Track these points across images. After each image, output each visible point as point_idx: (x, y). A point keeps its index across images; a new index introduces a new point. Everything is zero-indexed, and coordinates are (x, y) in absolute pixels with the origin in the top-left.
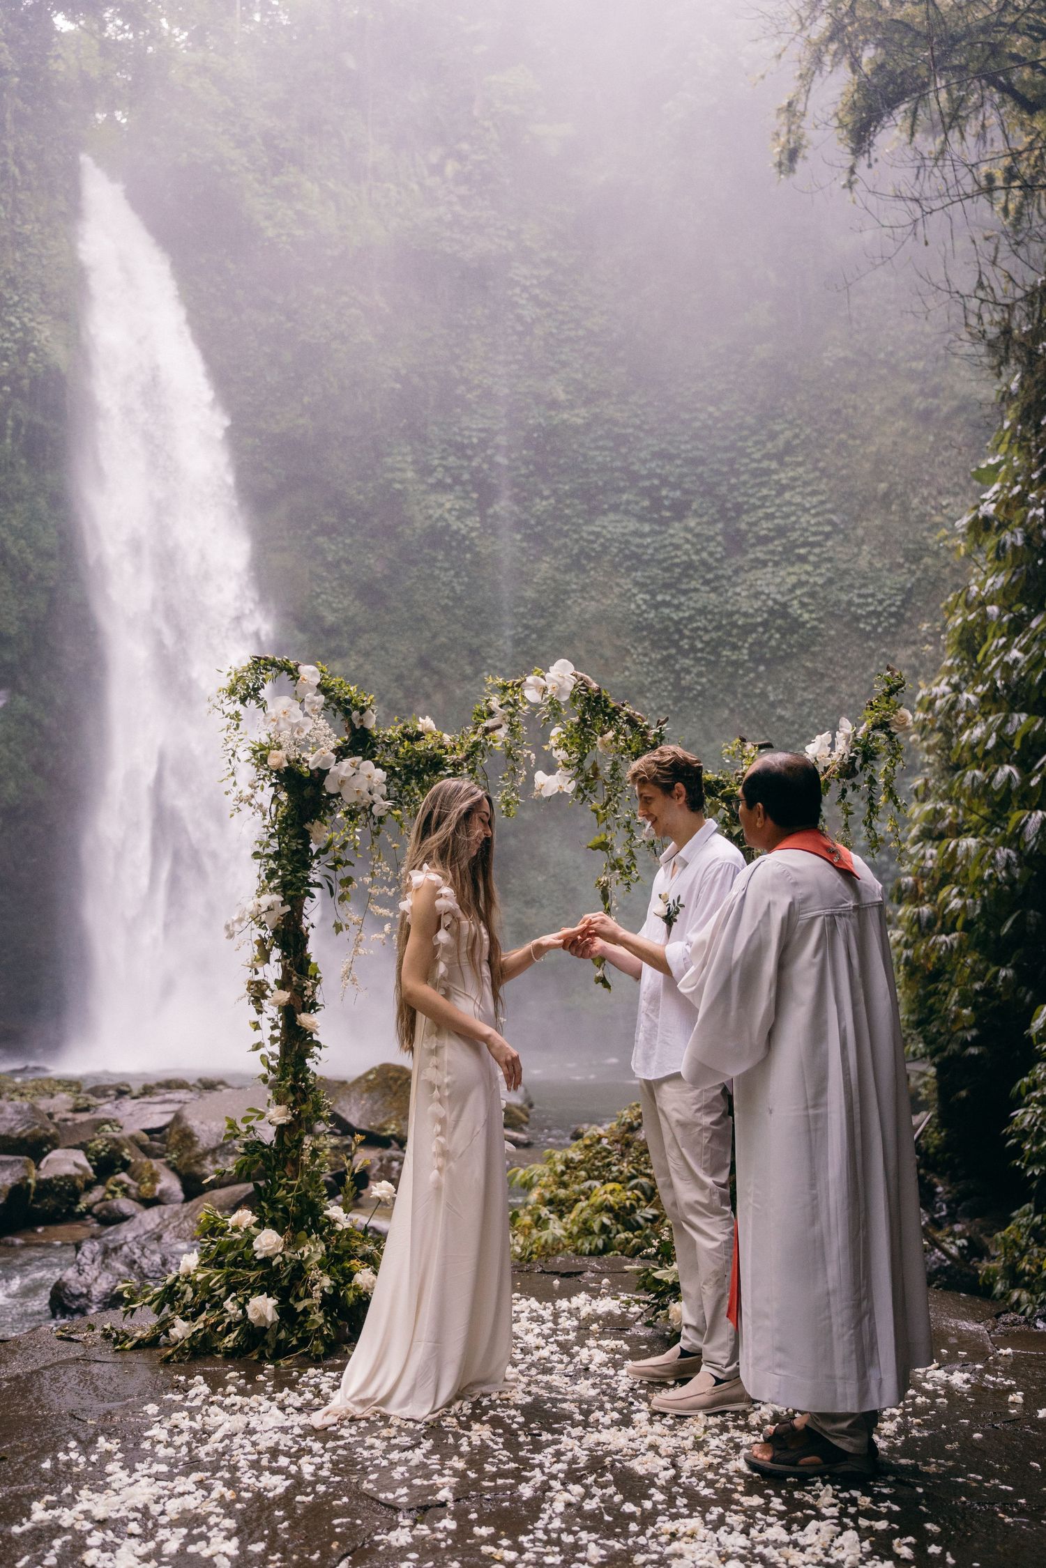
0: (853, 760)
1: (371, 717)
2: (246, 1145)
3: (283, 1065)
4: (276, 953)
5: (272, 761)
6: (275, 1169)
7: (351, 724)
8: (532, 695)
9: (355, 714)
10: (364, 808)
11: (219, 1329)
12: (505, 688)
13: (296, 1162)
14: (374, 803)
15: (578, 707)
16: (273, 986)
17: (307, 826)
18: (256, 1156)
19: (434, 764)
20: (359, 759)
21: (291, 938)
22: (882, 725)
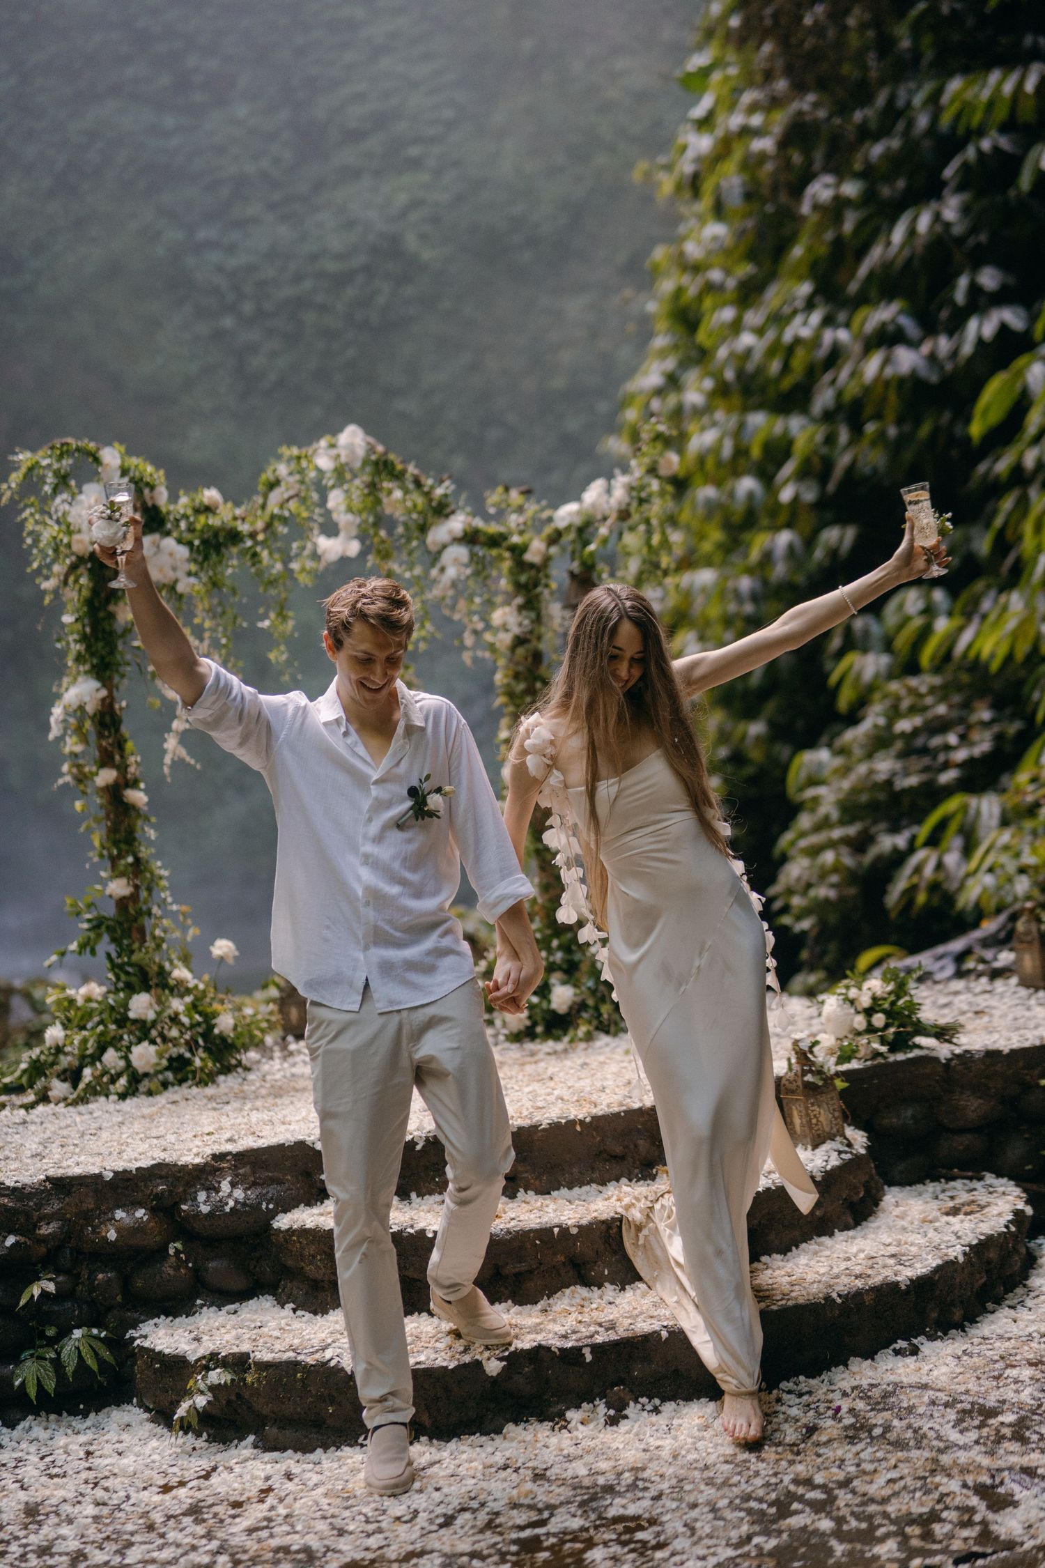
0: (629, 504)
1: (161, 493)
2: (89, 921)
3: (116, 843)
4: (93, 738)
5: (75, 548)
6: (122, 938)
7: (144, 504)
8: (324, 462)
9: (146, 491)
10: (164, 585)
11: (105, 1079)
12: (299, 458)
13: (142, 931)
14: (176, 581)
15: (368, 469)
16: (94, 769)
17: (111, 608)
18: (103, 928)
19: (234, 537)
20: (156, 536)
21: (108, 719)
22: (652, 470)
